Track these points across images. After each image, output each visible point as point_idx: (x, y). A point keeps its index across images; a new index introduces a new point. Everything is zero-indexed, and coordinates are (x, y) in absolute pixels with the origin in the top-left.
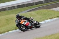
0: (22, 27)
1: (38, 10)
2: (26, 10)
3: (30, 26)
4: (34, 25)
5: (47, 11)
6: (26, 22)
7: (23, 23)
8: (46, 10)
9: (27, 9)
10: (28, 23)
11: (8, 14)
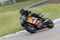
0: (30, 27)
1: (45, 4)
2: (29, 5)
3: (40, 25)
4: (46, 25)
5: (57, 7)
6: (35, 20)
7: (31, 22)
8: (56, 4)
9: (29, 3)
10: (38, 22)
11: (3, 12)
